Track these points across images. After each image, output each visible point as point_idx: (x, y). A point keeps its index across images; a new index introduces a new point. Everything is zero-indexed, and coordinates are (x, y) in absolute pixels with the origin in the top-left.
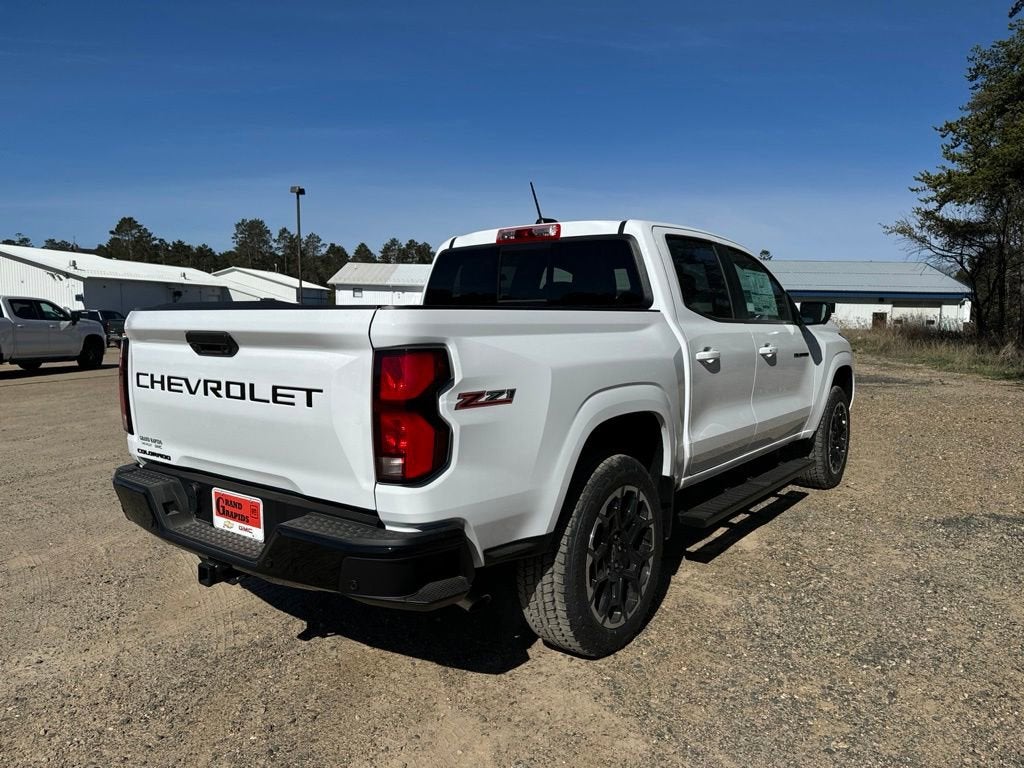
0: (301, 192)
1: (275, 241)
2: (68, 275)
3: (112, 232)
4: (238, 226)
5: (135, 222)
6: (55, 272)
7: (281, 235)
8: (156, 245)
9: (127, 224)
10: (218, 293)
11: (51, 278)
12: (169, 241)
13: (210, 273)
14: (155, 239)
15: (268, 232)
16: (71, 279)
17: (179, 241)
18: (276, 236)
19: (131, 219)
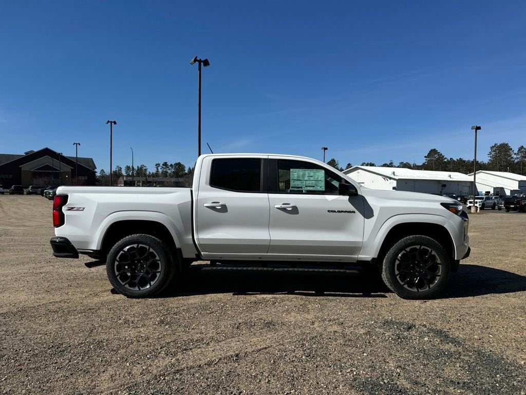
0: (478, 128)
1: (515, 154)
2: (390, 178)
3: (425, 157)
4: (492, 148)
5: (437, 151)
6: (386, 177)
7: (519, 150)
8: (445, 162)
9: (433, 152)
10: (469, 185)
11: (383, 179)
12: (455, 159)
13: (467, 174)
14: (445, 158)
15: (511, 149)
16: (392, 180)
17: (460, 159)
18: (516, 151)
19: (435, 150)
